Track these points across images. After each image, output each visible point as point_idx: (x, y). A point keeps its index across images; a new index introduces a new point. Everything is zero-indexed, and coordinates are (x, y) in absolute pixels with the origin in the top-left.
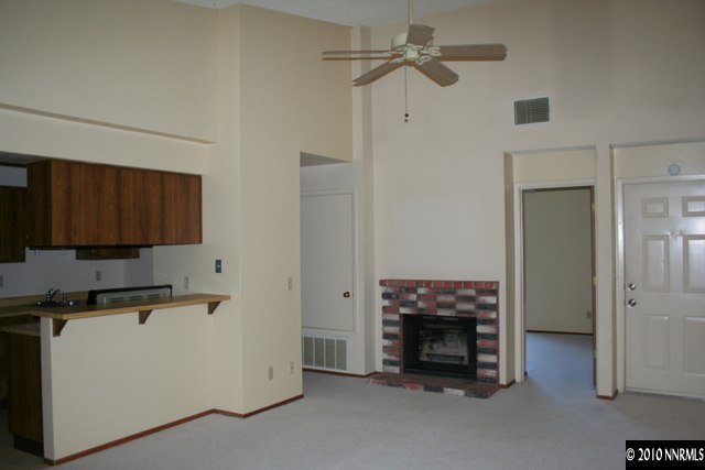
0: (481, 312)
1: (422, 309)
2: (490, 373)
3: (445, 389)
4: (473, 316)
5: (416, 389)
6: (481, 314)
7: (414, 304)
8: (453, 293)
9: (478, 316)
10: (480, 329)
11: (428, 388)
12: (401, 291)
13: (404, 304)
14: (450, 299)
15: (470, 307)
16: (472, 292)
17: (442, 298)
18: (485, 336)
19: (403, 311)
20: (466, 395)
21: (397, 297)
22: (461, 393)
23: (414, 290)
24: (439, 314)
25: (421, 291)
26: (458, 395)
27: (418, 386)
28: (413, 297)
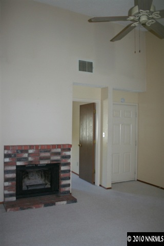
0: (64, 160)
1: (31, 162)
2: (67, 189)
3: (56, 203)
4: (59, 162)
5: (39, 207)
6: (64, 161)
7: (26, 159)
8: (49, 151)
9: (62, 162)
10: (63, 168)
11: (46, 205)
12: (17, 152)
13: (19, 160)
14: (48, 154)
15: (58, 158)
16: (59, 150)
17: (43, 155)
18: (65, 171)
19: (19, 163)
20: (68, 203)
21: (15, 156)
22: (65, 202)
23: (26, 151)
24: (41, 163)
25: (31, 151)
26: (63, 204)
27: (40, 205)
28: (26, 155)
